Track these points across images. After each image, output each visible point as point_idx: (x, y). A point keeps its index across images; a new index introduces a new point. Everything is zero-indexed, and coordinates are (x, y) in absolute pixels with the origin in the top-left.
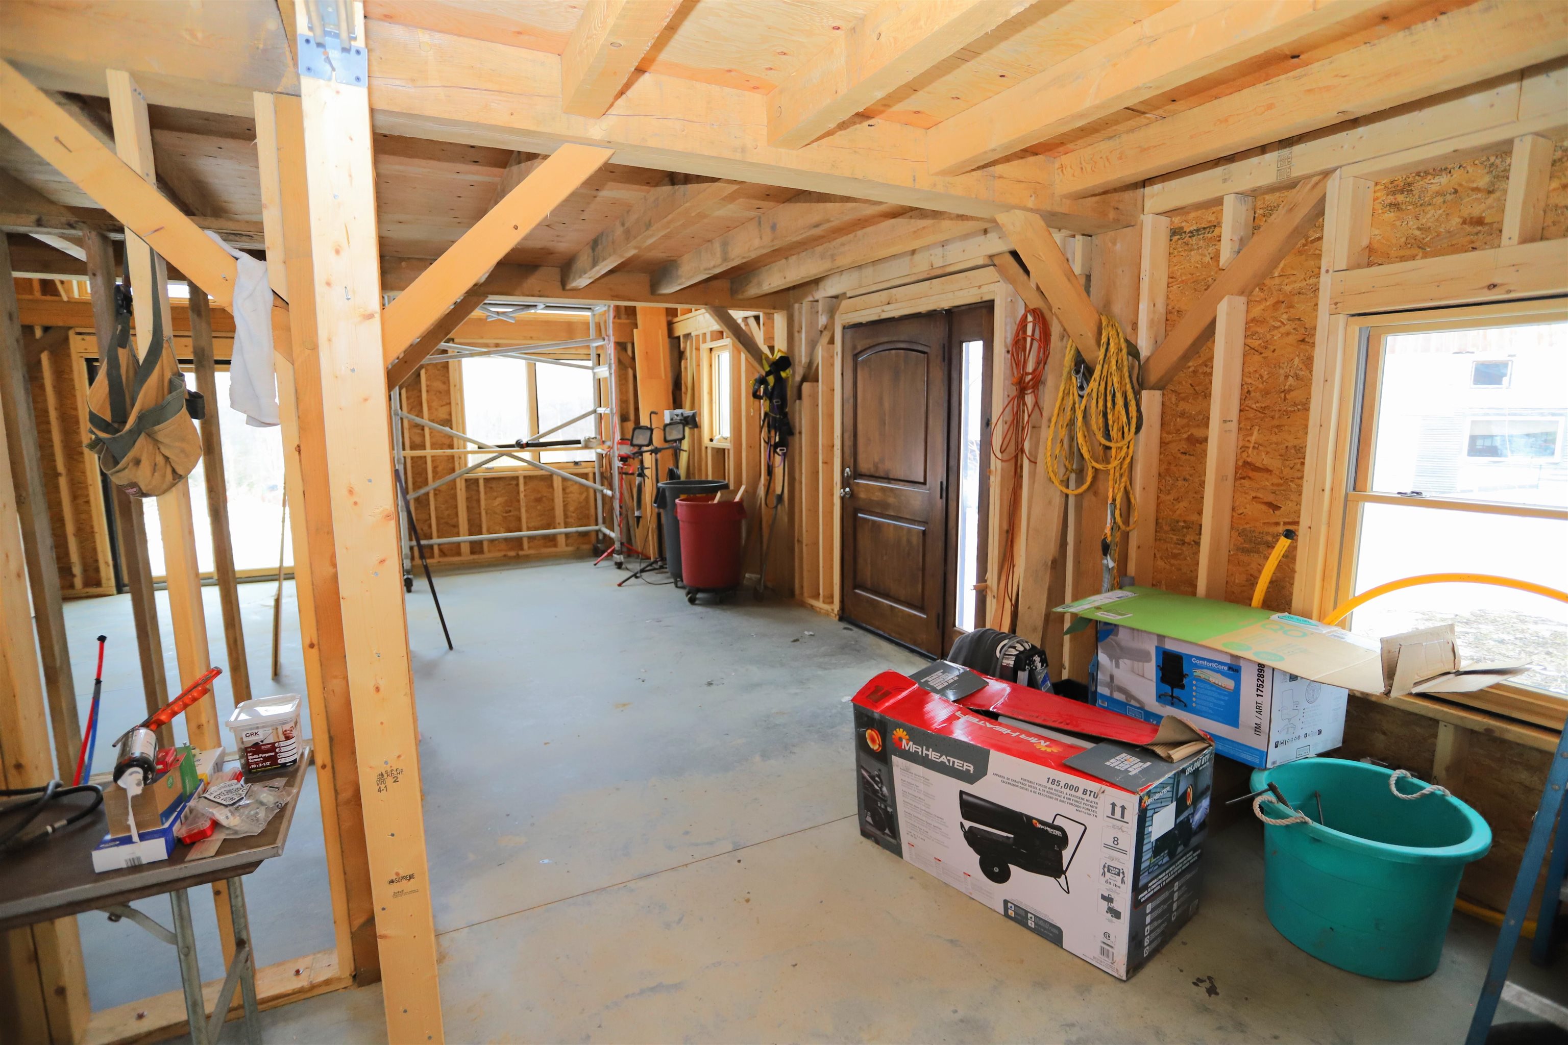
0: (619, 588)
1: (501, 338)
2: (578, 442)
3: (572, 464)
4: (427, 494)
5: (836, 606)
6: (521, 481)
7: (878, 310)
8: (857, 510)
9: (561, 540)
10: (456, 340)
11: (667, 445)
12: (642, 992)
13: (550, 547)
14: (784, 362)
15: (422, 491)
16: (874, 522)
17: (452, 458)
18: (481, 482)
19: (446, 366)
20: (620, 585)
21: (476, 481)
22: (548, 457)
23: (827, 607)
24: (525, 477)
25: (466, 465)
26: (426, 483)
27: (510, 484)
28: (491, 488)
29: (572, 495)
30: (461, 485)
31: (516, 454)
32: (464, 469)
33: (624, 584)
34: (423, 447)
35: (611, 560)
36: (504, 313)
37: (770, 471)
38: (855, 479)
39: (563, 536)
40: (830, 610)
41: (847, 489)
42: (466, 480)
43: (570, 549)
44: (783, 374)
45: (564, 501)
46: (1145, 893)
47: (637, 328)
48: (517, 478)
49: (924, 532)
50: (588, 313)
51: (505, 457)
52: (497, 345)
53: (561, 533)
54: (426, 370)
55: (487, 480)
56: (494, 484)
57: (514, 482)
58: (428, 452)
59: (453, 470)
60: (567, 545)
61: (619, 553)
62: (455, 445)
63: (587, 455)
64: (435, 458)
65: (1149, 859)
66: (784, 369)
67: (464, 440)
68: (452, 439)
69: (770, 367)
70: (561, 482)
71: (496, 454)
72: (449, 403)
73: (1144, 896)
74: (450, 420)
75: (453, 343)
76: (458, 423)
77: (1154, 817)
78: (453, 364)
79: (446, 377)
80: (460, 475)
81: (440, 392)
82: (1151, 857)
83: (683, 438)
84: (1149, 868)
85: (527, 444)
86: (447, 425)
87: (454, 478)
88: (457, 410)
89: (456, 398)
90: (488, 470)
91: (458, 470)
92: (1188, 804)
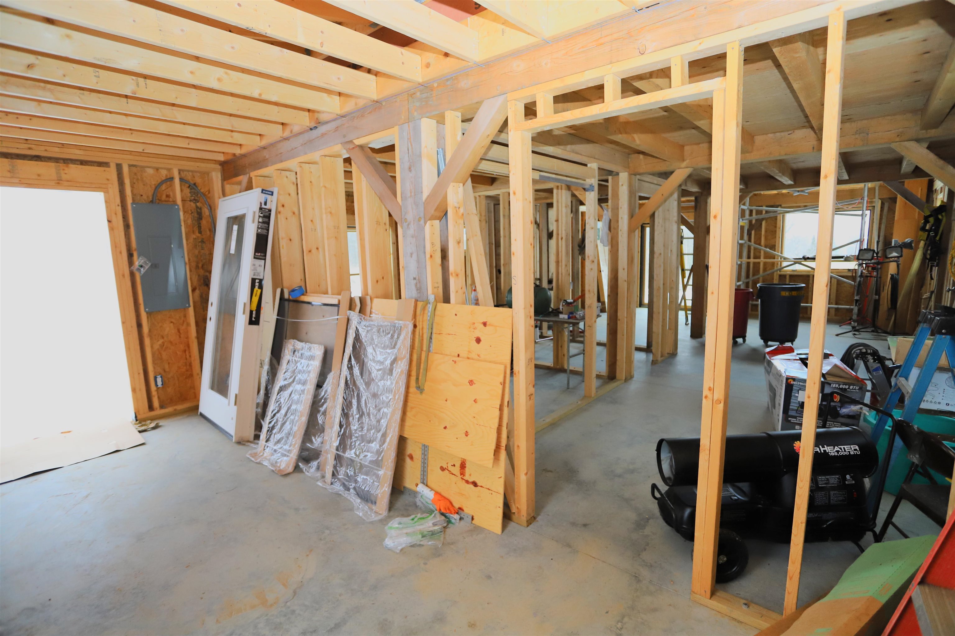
0: (837, 337)
1: (807, 203)
2: (842, 257)
3: (847, 271)
4: (759, 278)
6: (812, 277)
10: (783, 206)
11: (887, 260)
14: (943, 208)
15: (756, 277)
17: (773, 264)
18: (788, 277)
19: (776, 218)
20: (837, 335)
21: (785, 276)
25: (781, 265)
26: (759, 274)
29: (845, 288)
30: (776, 277)
31: (802, 263)
32: (779, 267)
33: (840, 335)
34: (759, 258)
35: (850, 325)
36: (802, 191)
37: (930, 276)
42: (780, 275)
44: (940, 217)
48: (809, 276)
51: (797, 264)
52: (805, 206)
54: (766, 221)
56: (796, 279)
57: (808, 278)
58: (762, 260)
59: (774, 269)
61: (854, 321)
62: (776, 258)
63: (853, 265)
64: (765, 264)
65: (796, 407)
66: (941, 213)
67: (778, 256)
68: (775, 256)
69: (931, 212)
70: (836, 280)
71: (793, 263)
72: (775, 237)
73: (793, 420)
74: (775, 246)
75: (780, 207)
76: (779, 247)
77: (800, 391)
78: (780, 217)
79: (776, 223)
80: (777, 271)
81: (772, 231)
82: (798, 407)
83: (901, 256)
84: (797, 410)
85: (808, 258)
86: (773, 249)
87: (773, 273)
88: (779, 241)
89: (779, 235)
90: (793, 271)
91: (776, 269)
92: (835, 400)
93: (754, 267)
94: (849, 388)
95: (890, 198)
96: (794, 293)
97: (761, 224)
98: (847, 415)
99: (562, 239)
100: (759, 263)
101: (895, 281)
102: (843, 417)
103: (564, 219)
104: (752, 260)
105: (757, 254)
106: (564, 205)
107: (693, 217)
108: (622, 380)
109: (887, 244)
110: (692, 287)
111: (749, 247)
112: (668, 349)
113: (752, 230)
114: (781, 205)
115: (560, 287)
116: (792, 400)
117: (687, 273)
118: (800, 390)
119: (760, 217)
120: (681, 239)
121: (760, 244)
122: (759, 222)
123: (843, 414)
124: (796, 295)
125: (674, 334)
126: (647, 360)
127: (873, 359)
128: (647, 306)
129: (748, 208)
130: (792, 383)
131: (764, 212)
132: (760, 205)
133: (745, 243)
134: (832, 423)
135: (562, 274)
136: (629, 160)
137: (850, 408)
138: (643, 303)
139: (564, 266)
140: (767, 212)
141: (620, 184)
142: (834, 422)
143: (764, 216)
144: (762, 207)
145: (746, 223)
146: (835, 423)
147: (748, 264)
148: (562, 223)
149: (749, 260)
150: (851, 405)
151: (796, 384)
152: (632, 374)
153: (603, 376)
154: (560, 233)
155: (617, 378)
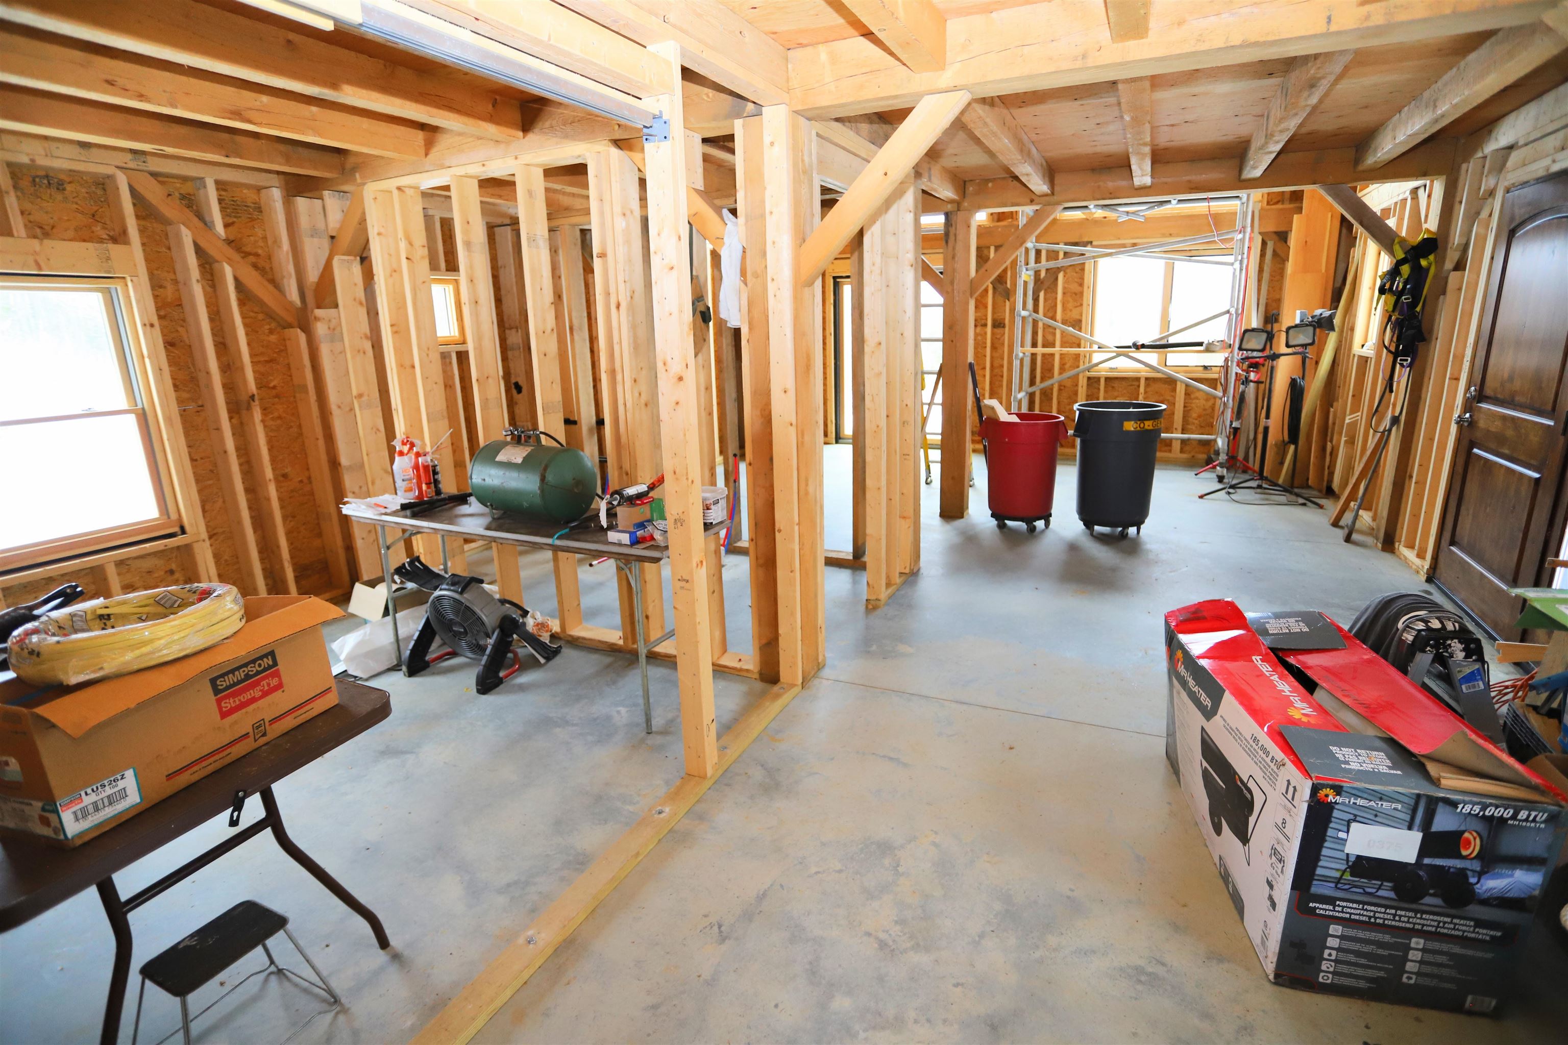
0: (1201, 500)
1: (1138, 238)
2: (1200, 344)
3: (1201, 369)
4: (1052, 386)
5: (1427, 564)
6: (1143, 382)
7: (1547, 162)
8: (1472, 444)
9: (1176, 446)
10: (1094, 243)
11: (1290, 350)
12: (884, 756)
13: (1165, 451)
14: (1430, 246)
15: (1048, 383)
16: (1487, 461)
17: (1077, 356)
18: (1102, 381)
19: (1082, 267)
20: (1201, 497)
21: (1098, 379)
22: (1175, 358)
23: (1418, 562)
24: (1147, 379)
25: (1090, 361)
26: (1052, 377)
27: (1131, 385)
28: (1113, 387)
29: (1197, 401)
30: (1083, 382)
31: (1130, 354)
32: (1087, 365)
33: (1205, 497)
34: (1053, 345)
35: (1215, 472)
36: (1134, 213)
37: (1389, 386)
38: (1479, 402)
39: (1179, 442)
40: (1420, 567)
41: (1468, 415)
42: (1089, 378)
43: (1185, 456)
44: (1424, 263)
45: (1185, 407)
46: (1327, 907)
47: (1301, 212)
48: (1138, 379)
49: (1537, 480)
50: (1237, 202)
51: (1121, 358)
52: (1134, 245)
53: (1177, 439)
54: (1065, 273)
55: (1108, 379)
56: (1116, 384)
57: (1136, 383)
58: (1057, 350)
59: (1078, 367)
60: (1182, 451)
61: (1222, 465)
62: (1082, 345)
63: (1217, 359)
64: (1062, 356)
65: (1337, 870)
66: (1425, 256)
67: (1086, 340)
68: (1080, 340)
69: (1405, 253)
70: (1184, 386)
71: (1114, 354)
72: (1081, 305)
73: (1323, 909)
74: (1080, 321)
75: (1089, 245)
76: (1087, 324)
77: (1354, 825)
78: (1089, 266)
79: (1082, 278)
80: (1083, 371)
81: (1076, 294)
82: (1344, 871)
83: (1312, 344)
84: (1338, 881)
85: (1143, 346)
86: (1077, 328)
87: (1078, 375)
88: (1087, 312)
89: (1088, 300)
90: (1112, 369)
91: (1082, 367)
92: (1464, 853)
93: (1043, 363)
94: (1514, 817)
95: (1276, 233)
96: (1148, 425)
97: (1057, 279)
98: (1497, 898)
99: (618, 306)
100: (1052, 355)
101: (1296, 391)
102: (1486, 902)
103: (621, 251)
104: (1040, 350)
105: (1050, 338)
106: (617, 209)
107: (942, 261)
108: (795, 685)
109: (1271, 318)
110: (940, 407)
111: (1035, 323)
112: (901, 565)
113: (1041, 291)
114: (1091, 242)
115: (624, 439)
116: (1325, 852)
117: (930, 380)
118: (1355, 821)
119: (1052, 264)
120: (918, 306)
121: (1053, 318)
122: (1053, 273)
123: (1486, 896)
124: (1151, 428)
125: (912, 528)
126: (855, 593)
127: (1464, 650)
128: (851, 441)
129: (1034, 246)
130: (1331, 798)
131: (1061, 255)
132: (1055, 242)
133: (1030, 315)
134: (1449, 920)
135: (625, 405)
136: (790, 66)
137: (1512, 876)
138: (841, 436)
139: (628, 384)
140: (1066, 254)
141: (767, 140)
142: (1453, 917)
143: (1062, 262)
144: (1058, 244)
145: (1030, 276)
146: (1455, 921)
147: (1034, 356)
148: (616, 262)
149: (1034, 350)
150: (1514, 869)
151: (1343, 804)
152: (821, 659)
153: (747, 671)
154: (612, 290)
155: (782, 680)
